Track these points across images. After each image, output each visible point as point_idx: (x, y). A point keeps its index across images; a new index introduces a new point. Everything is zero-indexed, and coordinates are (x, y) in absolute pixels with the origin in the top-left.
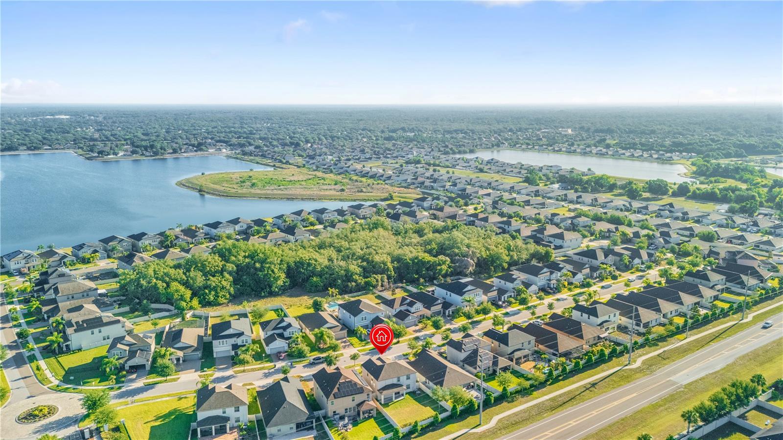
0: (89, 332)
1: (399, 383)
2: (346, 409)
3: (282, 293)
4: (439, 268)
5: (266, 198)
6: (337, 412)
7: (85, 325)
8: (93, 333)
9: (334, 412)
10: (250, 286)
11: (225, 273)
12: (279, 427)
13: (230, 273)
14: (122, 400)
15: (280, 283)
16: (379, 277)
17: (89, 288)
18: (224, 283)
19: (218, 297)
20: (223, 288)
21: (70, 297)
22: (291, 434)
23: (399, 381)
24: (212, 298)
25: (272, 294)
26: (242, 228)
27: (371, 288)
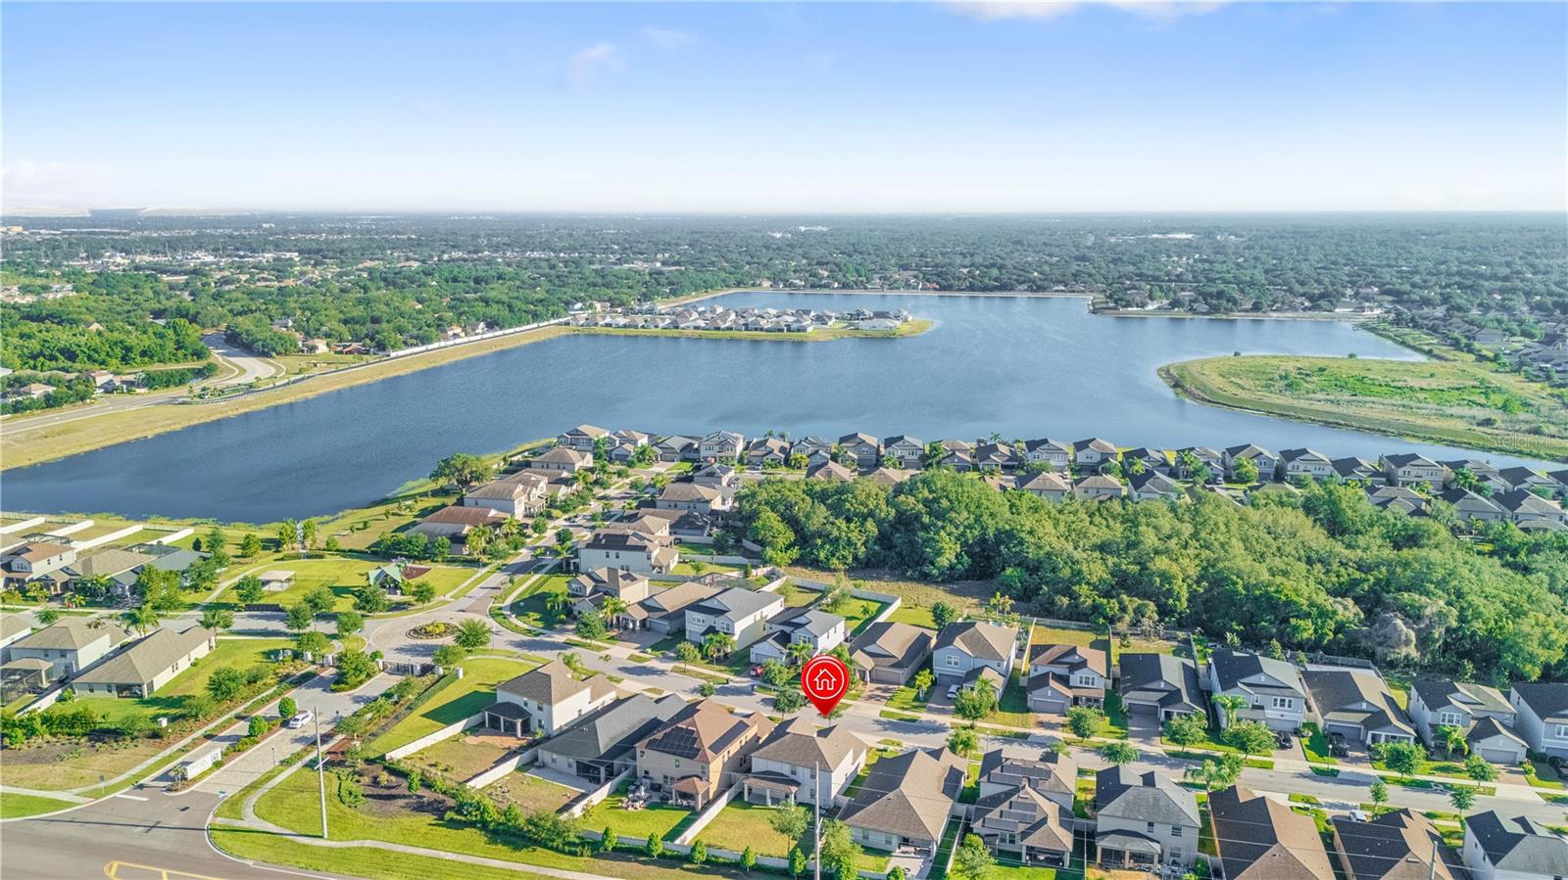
0: (603, 552)
1: (793, 777)
2: (666, 777)
3: (943, 582)
4: (1293, 621)
5: (1282, 415)
6: (650, 775)
7: (603, 542)
8: (608, 556)
9: (647, 772)
10: (900, 554)
11: (870, 519)
12: (555, 756)
13: (879, 523)
14: (516, 650)
15: (944, 561)
16: (1132, 603)
17: (699, 496)
18: (854, 536)
19: (833, 555)
20: (849, 543)
21: (673, 504)
22: (568, 775)
23: (794, 773)
24: (822, 556)
25: (925, 578)
26: (1089, 460)
27: (1101, 620)
